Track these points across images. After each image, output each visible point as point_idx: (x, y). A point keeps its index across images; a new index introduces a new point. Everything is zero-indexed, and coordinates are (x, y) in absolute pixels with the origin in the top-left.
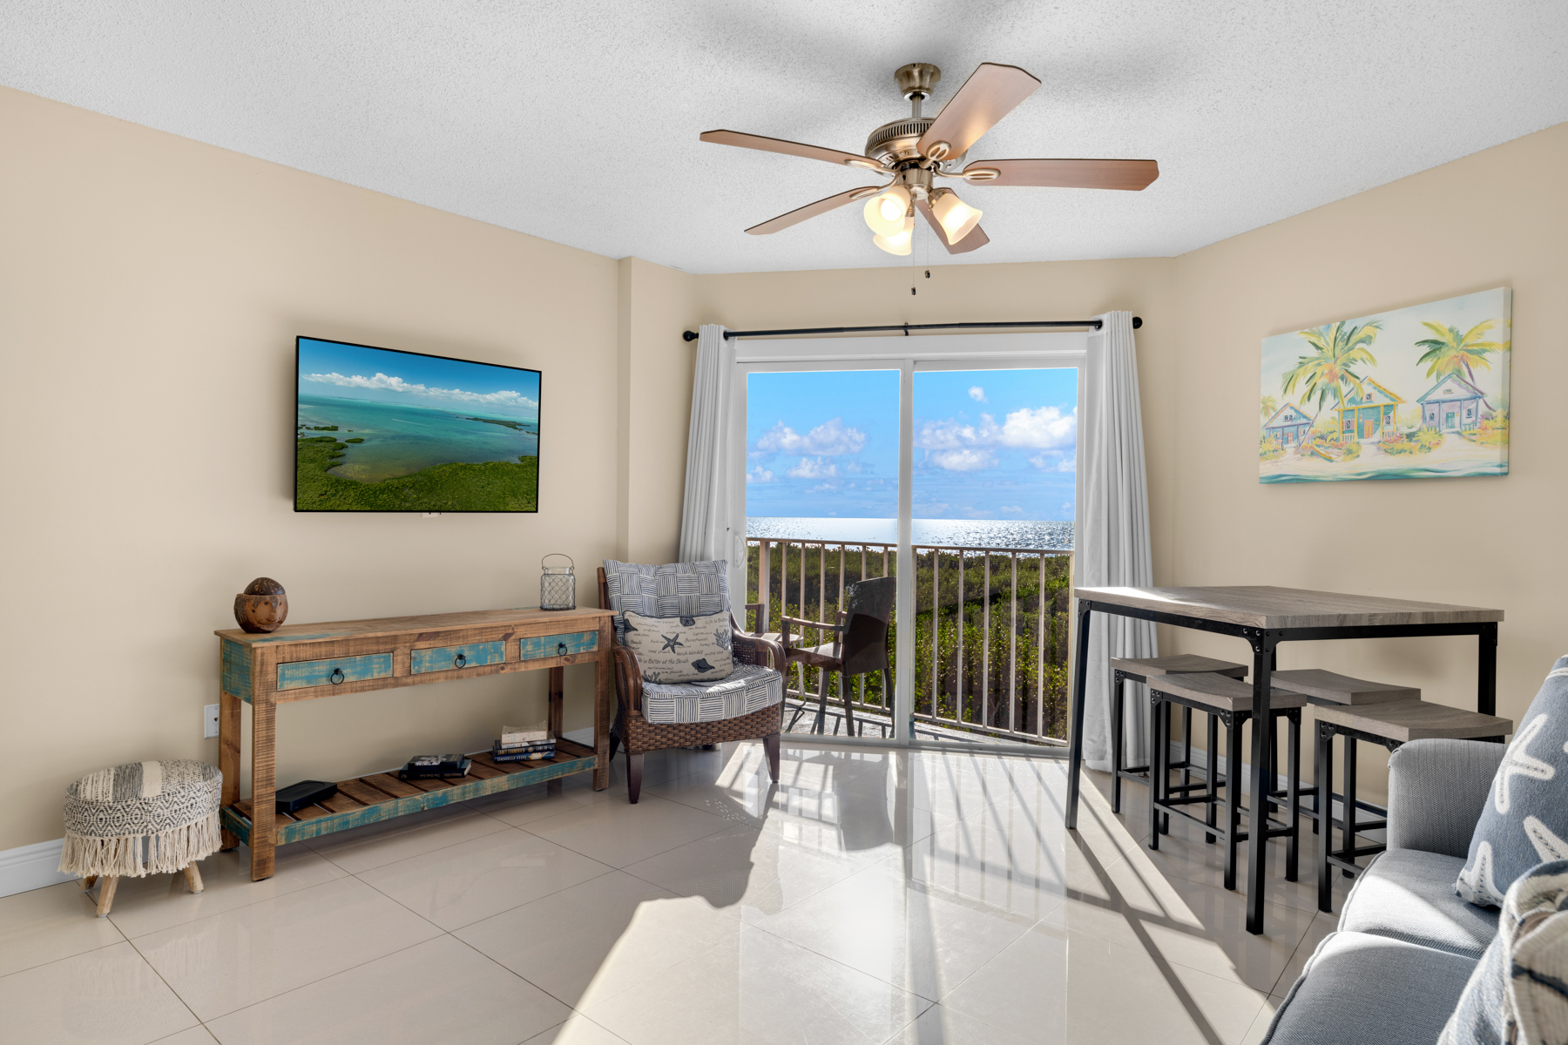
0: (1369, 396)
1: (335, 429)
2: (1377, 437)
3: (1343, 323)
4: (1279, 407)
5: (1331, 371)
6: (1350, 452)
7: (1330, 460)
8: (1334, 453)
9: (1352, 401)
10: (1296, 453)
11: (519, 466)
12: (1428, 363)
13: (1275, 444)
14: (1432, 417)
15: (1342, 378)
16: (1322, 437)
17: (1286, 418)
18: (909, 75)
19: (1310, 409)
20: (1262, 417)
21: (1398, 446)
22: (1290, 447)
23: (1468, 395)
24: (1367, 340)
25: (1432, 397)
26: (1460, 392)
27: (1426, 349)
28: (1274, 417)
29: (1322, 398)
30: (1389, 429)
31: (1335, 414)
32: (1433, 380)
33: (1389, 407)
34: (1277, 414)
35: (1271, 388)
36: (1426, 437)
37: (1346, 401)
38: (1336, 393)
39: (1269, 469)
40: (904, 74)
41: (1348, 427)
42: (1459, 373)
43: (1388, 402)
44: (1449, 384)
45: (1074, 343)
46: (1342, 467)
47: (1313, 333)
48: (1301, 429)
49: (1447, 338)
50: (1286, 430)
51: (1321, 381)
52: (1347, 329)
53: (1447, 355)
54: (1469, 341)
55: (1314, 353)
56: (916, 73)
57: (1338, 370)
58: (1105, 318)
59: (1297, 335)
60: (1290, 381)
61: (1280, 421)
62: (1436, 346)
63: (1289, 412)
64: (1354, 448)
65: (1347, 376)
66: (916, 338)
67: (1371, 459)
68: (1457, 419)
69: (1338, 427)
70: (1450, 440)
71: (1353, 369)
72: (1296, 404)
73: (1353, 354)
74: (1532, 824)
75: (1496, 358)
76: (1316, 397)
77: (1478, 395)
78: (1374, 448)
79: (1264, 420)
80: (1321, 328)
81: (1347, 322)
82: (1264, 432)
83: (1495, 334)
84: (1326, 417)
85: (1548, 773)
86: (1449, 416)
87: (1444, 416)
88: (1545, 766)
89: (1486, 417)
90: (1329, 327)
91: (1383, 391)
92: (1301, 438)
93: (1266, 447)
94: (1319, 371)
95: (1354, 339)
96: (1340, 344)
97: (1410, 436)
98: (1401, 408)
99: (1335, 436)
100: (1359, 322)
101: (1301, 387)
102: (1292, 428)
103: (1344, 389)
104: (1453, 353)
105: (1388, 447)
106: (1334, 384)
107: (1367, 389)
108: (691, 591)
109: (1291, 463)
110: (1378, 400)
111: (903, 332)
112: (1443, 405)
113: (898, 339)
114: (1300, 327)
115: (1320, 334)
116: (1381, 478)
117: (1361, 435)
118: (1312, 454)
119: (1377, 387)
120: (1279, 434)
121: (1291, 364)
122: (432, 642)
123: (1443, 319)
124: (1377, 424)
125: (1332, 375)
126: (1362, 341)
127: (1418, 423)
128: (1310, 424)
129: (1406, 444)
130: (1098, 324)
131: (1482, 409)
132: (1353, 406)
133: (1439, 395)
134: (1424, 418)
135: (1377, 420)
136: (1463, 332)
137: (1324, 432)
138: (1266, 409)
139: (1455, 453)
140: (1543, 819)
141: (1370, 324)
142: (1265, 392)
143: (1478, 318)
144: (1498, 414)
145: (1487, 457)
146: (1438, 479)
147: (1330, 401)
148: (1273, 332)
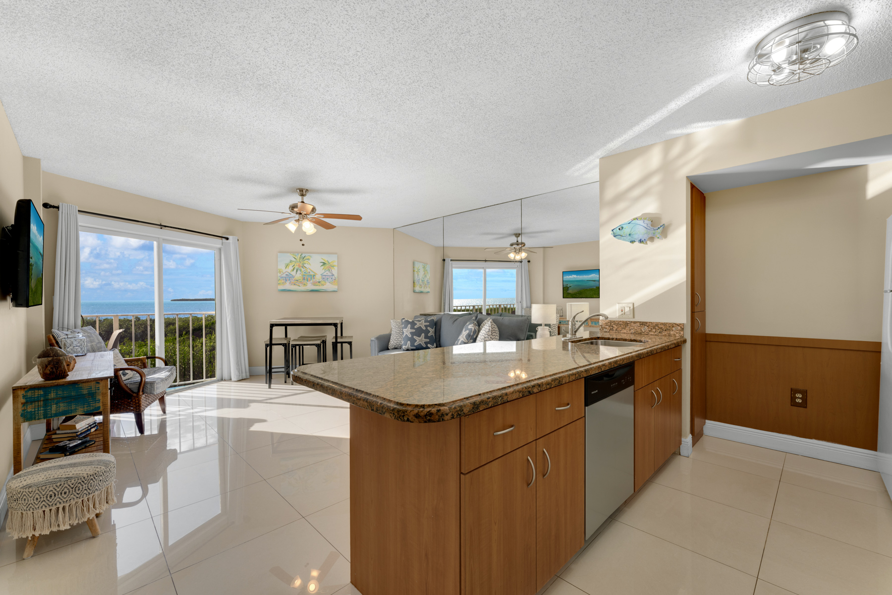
2: (311, 282)
3: (302, 254)
4: (284, 272)
6: (305, 285)
8: (300, 285)
9: (305, 273)
10: (290, 284)
12: (323, 267)
13: (283, 281)
14: (324, 279)
15: (302, 267)
16: (297, 281)
17: (286, 275)
19: (294, 273)
21: (316, 284)
22: (288, 283)
23: (331, 275)
24: (308, 259)
25: (324, 274)
26: (329, 274)
27: (322, 264)
29: (297, 271)
30: (314, 280)
31: (301, 275)
32: (324, 271)
33: (314, 275)
34: (283, 273)
35: (282, 267)
36: (323, 283)
37: (303, 272)
38: (300, 270)
39: (281, 287)
41: (304, 279)
42: (329, 270)
44: (327, 272)
45: (218, 243)
46: (302, 288)
47: (294, 255)
48: (291, 278)
49: (326, 262)
50: (286, 278)
51: (296, 267)
52: (303, 256)
53: (327, 266)
54: (331, 264)
55: (294, 260)
56: (304, 191)
57: (301, 265)
58: (230, 237)
59: (289, 254)
60: (287, 266)
61: (284, 275)
62: (324, 264)
63: (287, 273)
64: (306, 284)
66: (165, 230)
67: (310, 286)
68: (329, 279)
69: (301, 279)
70: (328, 284)
71: (305, 265)
72: (289, 272)
73: (305, 262)
74: (415, 337)
75: (336, 268)
76: (295, 271)
77: (333, 275)
78: (311, 284)
79: (279, 275)
80: (296, 254)
82: (279, 278)
83: (336, 264)
84: (298, 276)
85: (414, 331)
86: (327, 279)
89: (335, 280)
90: (298, 254)
91: (313, 272)
92: (291, 280)
93: (279, 282)
94: (296, 264)
95: (305, 259)
96: (301, 259)
97: (319, 282)
98: (317, 276)
100: (306, 255)
101: (290, 268)
102: (288, 278)
103: (303, 270)
105: (314, 284)
106: (300, 268)
107: (309, 271)
109: (288, 286)
110: (312, 273)
111: (160, 227)
112: (326, 276)
113: (157, 230)
115: (296, 256)
116: (312, 291)
117: (307, 281)
118: (294, 284)
119: (311, 270)
120: (284, 278)
121: (288, 261)
123: (326, 258)
124: (311, 279)
125: (299, 266)
127: (321, 280)
128: (293, 277)
129: (318, 284)
130: (227, 239)
131: (334, 278)
133: (325, 274)
134: (322, 278)
136: (330, 262)
137: (298, 279)
138: (280, 272)
139: (328, 286)
140: (416, 336)
141: (309, 256)
142: (279, 267)
143: (333, 259)
144: (337, 279)
145: (335, 287)
146: (325, 291)
147: (299, 272)
148: (280, 252)
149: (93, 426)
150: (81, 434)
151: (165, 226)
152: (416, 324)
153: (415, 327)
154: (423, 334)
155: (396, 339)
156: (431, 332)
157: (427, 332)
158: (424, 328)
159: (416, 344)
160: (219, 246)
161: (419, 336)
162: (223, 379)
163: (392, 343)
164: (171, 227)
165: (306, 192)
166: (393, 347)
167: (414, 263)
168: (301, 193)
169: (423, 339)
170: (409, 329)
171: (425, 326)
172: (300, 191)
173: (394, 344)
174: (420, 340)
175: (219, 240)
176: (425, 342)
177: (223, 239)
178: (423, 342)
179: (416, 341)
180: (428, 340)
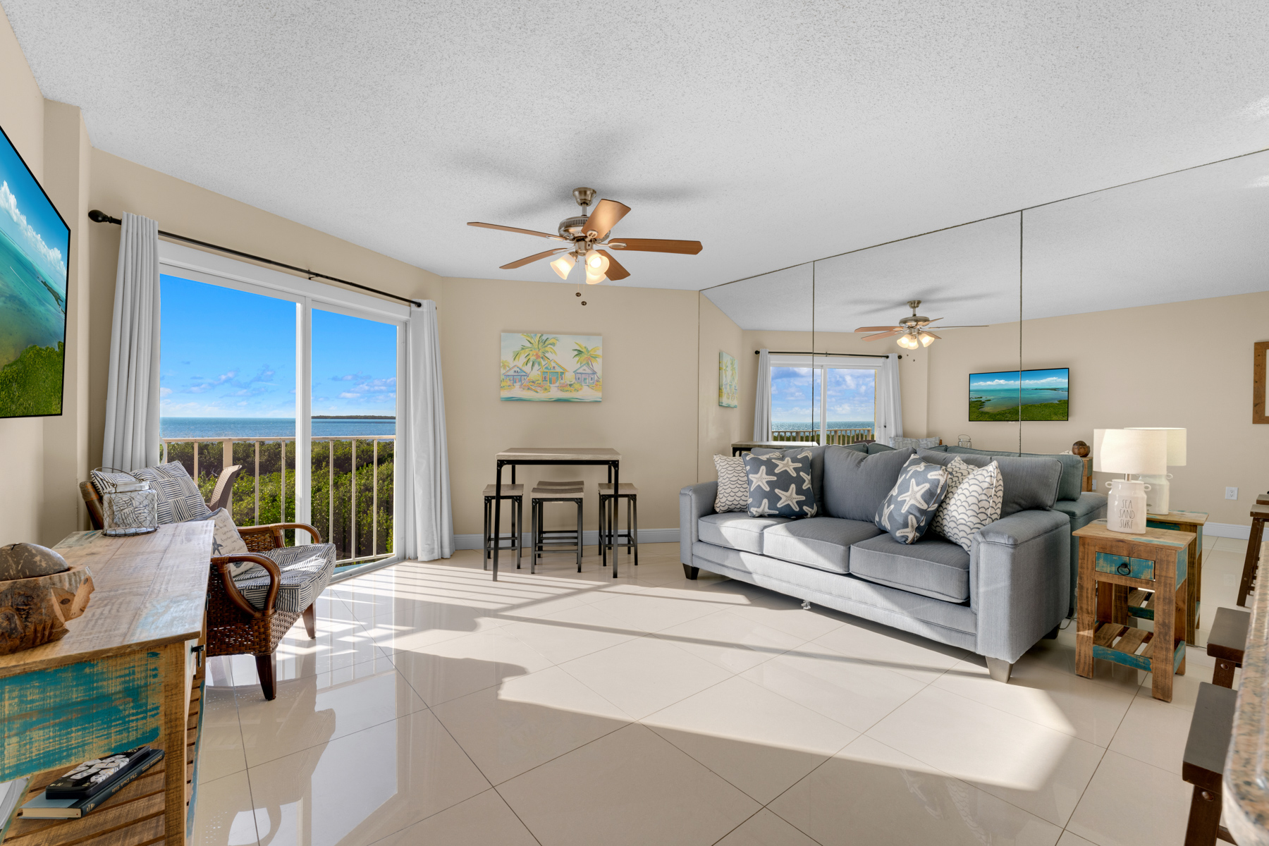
0: (554, 368)
2: (557, 384)
3: (542, 335)
4: (511, 366)
5: (537, 354)
6: (546, 389)
7: (537, 392)
8: (539, 390)
9: (547, 368)
10: (520, 388)
12: (577, 358)
13: (509, 383)
14: (579, 379)
15: (542, 358)
16: (533, 382)
17: (515, 371)
19: (527, 369)
20: (502, 369)
21: (566, 389)
22: (517, 385)
23: (591, 372)
24: (553, 344)
25: (579, 371)
26: (588, 371)
27: (576, 353)
28: (509, 371)
29: (533, 365)
30: (562, 381)
31: (539, 373)
32: (579, 365)
33: (562, 373)
34: (510, 369)
35: (507, 357)
36: (577, 386)
37: (544, 368)
38: (539, 364)
39: (505, 394)
41: (545, 379)
42: (588, 364)
43: (562, 371)
44: (585, 367)
46: (542, 395)
47: (528, 336)
48: (523, 378)
49: (584, 350)
50: (515, 377)
51: (533, 358)
52: (544, 338)
53: (584, 356)
54: (591, 353)
55: (529, 345)
57: (540, 354)
58: (423, 302)
59: (520, 335)
60: (516, 355)
61: (511, 373)
62: (580, 352)
63: (516, 369)
64: (548, 388)
65: (544, 357)
66: (317, 284)
67: (555, 393)
68: (587, 381)
69: (540, 379)
70: (585, 388)
71: (547, 355)
72: (520, 366)
73: (547, 349)
74: (776, 491)
75: (600, 360)
76: (530, 364)
77: (594, 373)
78: (556, 388)
79: (503, 371)
80: (532, 335)
81: (544, 335)
82: (503, 377)
83: (599, 352)
84: (535, 374)
85: (774, 479)
86: (585, 379)
87: (583, 379)
89: (597, 381)
90: (536, 335)
91: (560, 366)
92: (523, 382)
93: (503, 384)
94: (531, 353)
95: (547, 343)
96: (541, 344)
97: (571, 385)
98: (567, 374)
99: (539, 382)
100: (549, 336)
101: (522, 359)
102: (519, 377)
103: (543, 363)
104: (586, 356)
105: (562, 388)
106: (539, 360)
107: (553, 364)
109: (517, 392)
110: (558, 370)
111: (307, 275)
112: (583, 375)
113: (302, 280)
114: (523, 332)
115: (532, 338)
116: (559, 401)
117: (551, 383)
118: (528, 389)
119: (557, 364)
120: (512, 378)
121: (518, 348)
123: (583, 343)
124: (557, 378)
125: (538, 357)
126: (551, 344)
127: (574, 381)
128: (527, 375)
129: (569, 388)
130: (419, 305)
131: (596, 378)
132: (547, 371)
133: (580, 371)
134: (576, 379)
135: (557, 377)
136: (589, 349)
137: (534, 380)
138: (504, 366)
139: (586, 393)
140: (778, 488)
141: (554, 338)
142: (503, 358)
143: (594, 345)
144: (601, 380)
145: (596, 395)
146: (581, 402)
147: (536, 366)
148: (505, 331)
151: (317, 275)
153: (776, 471)
154: (792, 486)
156: (808, 481)
157: (799, 481)
158: (793, 474)
160: (405, 317)
162: (407, 557)
164: (327, 277)
175: (404, 307)
177: (413, 305)
180: (803, 498)
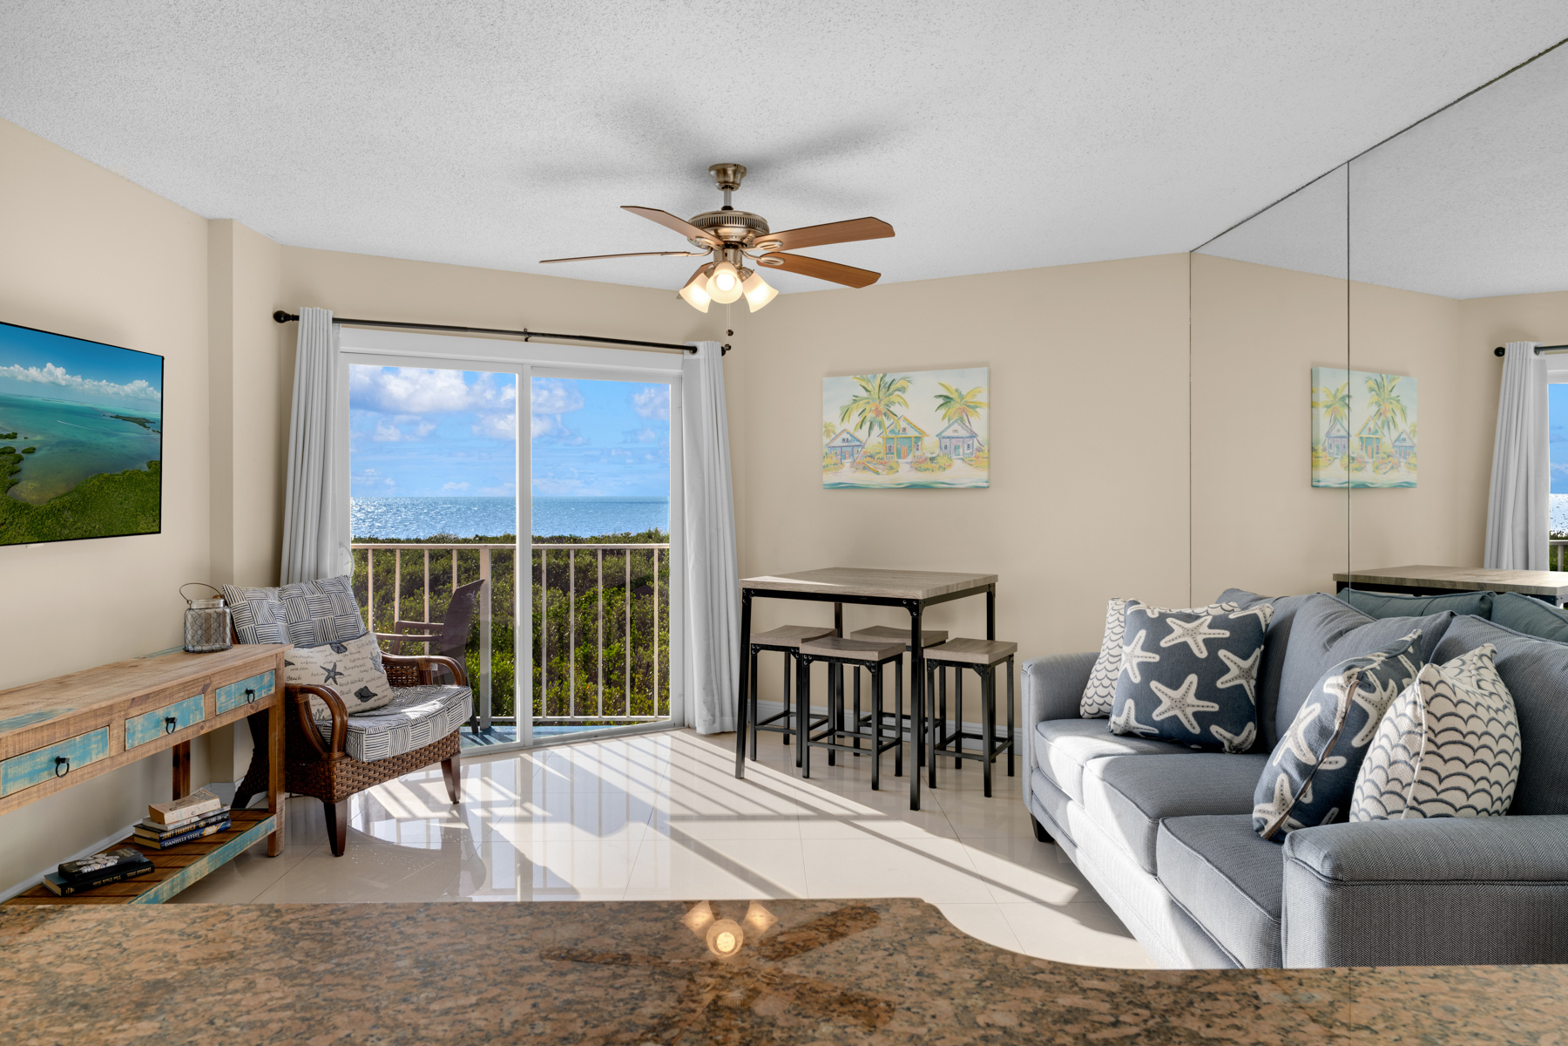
0: (904, 429)
1: (14, 436)
2: (910, 459)
3: (885, 375)
4: (838, 432)
5: (877, 409)
6: (891, 468)
7: (877, 473)
8: (880, 468)
9: (892, 431)
10: (852, 467)
11: (147, 475)
12: (942, 411)
13: (835, 459)
14: (946, 448)
15: (885, 415)
16: (871, 456)
17: (844, 440)
18: (725, 172)
19: (862, 434)
20: (824, 438)
21: (924, 466)
22: (847, 462)
23: (968, 435)
24: (902, 390)
25: (945, 434)
26: (963, 433)
27: (941, 401)
28: (834, 439)
29: (871, 428)
30: (918, 453)
31: (881, 440)
32: (946, 423)
33: (918, 439)
34: (837, 437)
35: (832, 416)
36: (942, 461)
37: (888, 431)
38: (881, 425)
39: (830, 478)
40: (721, 170)
41: (889, 450)
42: (962, 419)
43: (917, 434)
44: (956, 426)
45: (672, 363)
46: (885, 479)
47: (863, 379)
48: (855, 449)
49: (954, 396)
50: (844, 449)
51: (870, 416)
52: (888, 379)
53: (955, 406)
54: (967, 399)
55: (864, 394)
56: (730, 172)
57: (882, 408)
58: (700, 345)
59: (850, 379)
60: (845, 413)
61: (838, 442)
62: (947, 400)
63: (845, 436)
64: (894, 466)
65: (889, 413)
66: (535, 345)
67: (906, 474)
68: (961, 450)
69: (883, 450)
70: (957, 464)
71: (893, 409)
72: (851, 430)
73: (893, 398)
74: (1154, 685)
75: (983, 412)
76: (866, 426)
77: (973, 436)
78: (908, 466)
79: (826, 440)
80: (869, 376)
81: (888, 375)
82: (826, 450)
83: (982, 397)
84: (874, 441)
85: (1156, 658)
86: (957, 448)
87: (953, 447)
88: (1154, 655)
89: (979, 450)
90: (875, 377)
91: (914, 427)
92: (856, 456)
93: (827, 461)
94: (868, 407)
95: (893, 388)
96: (883, 390)
97: (932, 459)
98: (925, 439)
99: (880, 456)
100: (897, 376)
101: (855, 419)
102: (849, 448)
103: (887, 423)
104: (958, 406)
105: (918, 465)
106: (879, 418)
107: (903, 424)
108: (324, 614)
109: (847, 474)
110: (911, 433)
111: (523, 337)
112: (953, 440)
113: (518, 344)
114: (854, 373)
115: (869, 381)
116: (913, 487)
117: (899, 457)
118: (864, 468)
119: (910, 423)
120: (839, 451)
121: (847, 401)
122: (144, 706)
123: (954, 382)
124: (910, 449)
125: (878, 412)
126: (899, 390)
127: (937, 451)
128: (862, 446)
129: (929, 465)
130: (694, 350)
131: (976, 445)
132: (893, 436)
133: (949, 433)
134: (941, 448)
135: (910, 447)
136: (964, 393)
137: (873, 453)
138: (828, 432)
139: (960, 472)
140: (1159, 681)
141: (904, 379)
142: (827, 419)
143: (971, 384)
144: (986, 448)
145: (977, 476)
146: (950, 489)
147: (876, 430)
148: (831, 374)
149: (214, 820)
150: (174, 836)
151: (535, 334)
152: (1171, 631)
153: (1164, 643)
154: (1192, 679)
155: (1106, 682)
156: (1234, 671)
157: (1211, 670)
158: (1201, 653)
159: (1158, 715)
160: (677, 371)
161: (1174, 684)
162: (686, 724)
163: (1092, 697)
164: (543, 335)
165: (735, 173)
166: (1094, 709)
167: (1313, 376)
168: (722, 179)
169: (1191, 699)
170: (1139, 651)
171: (1207, 642)
172: (718, 172)
173: (1096, 698)
174: (1180, 704)
175: (676, 357)
176: (1196, 715)
177: (685, 351)
178: (1190, 711)
179: (1160, 702)
180: (1214, 707)
